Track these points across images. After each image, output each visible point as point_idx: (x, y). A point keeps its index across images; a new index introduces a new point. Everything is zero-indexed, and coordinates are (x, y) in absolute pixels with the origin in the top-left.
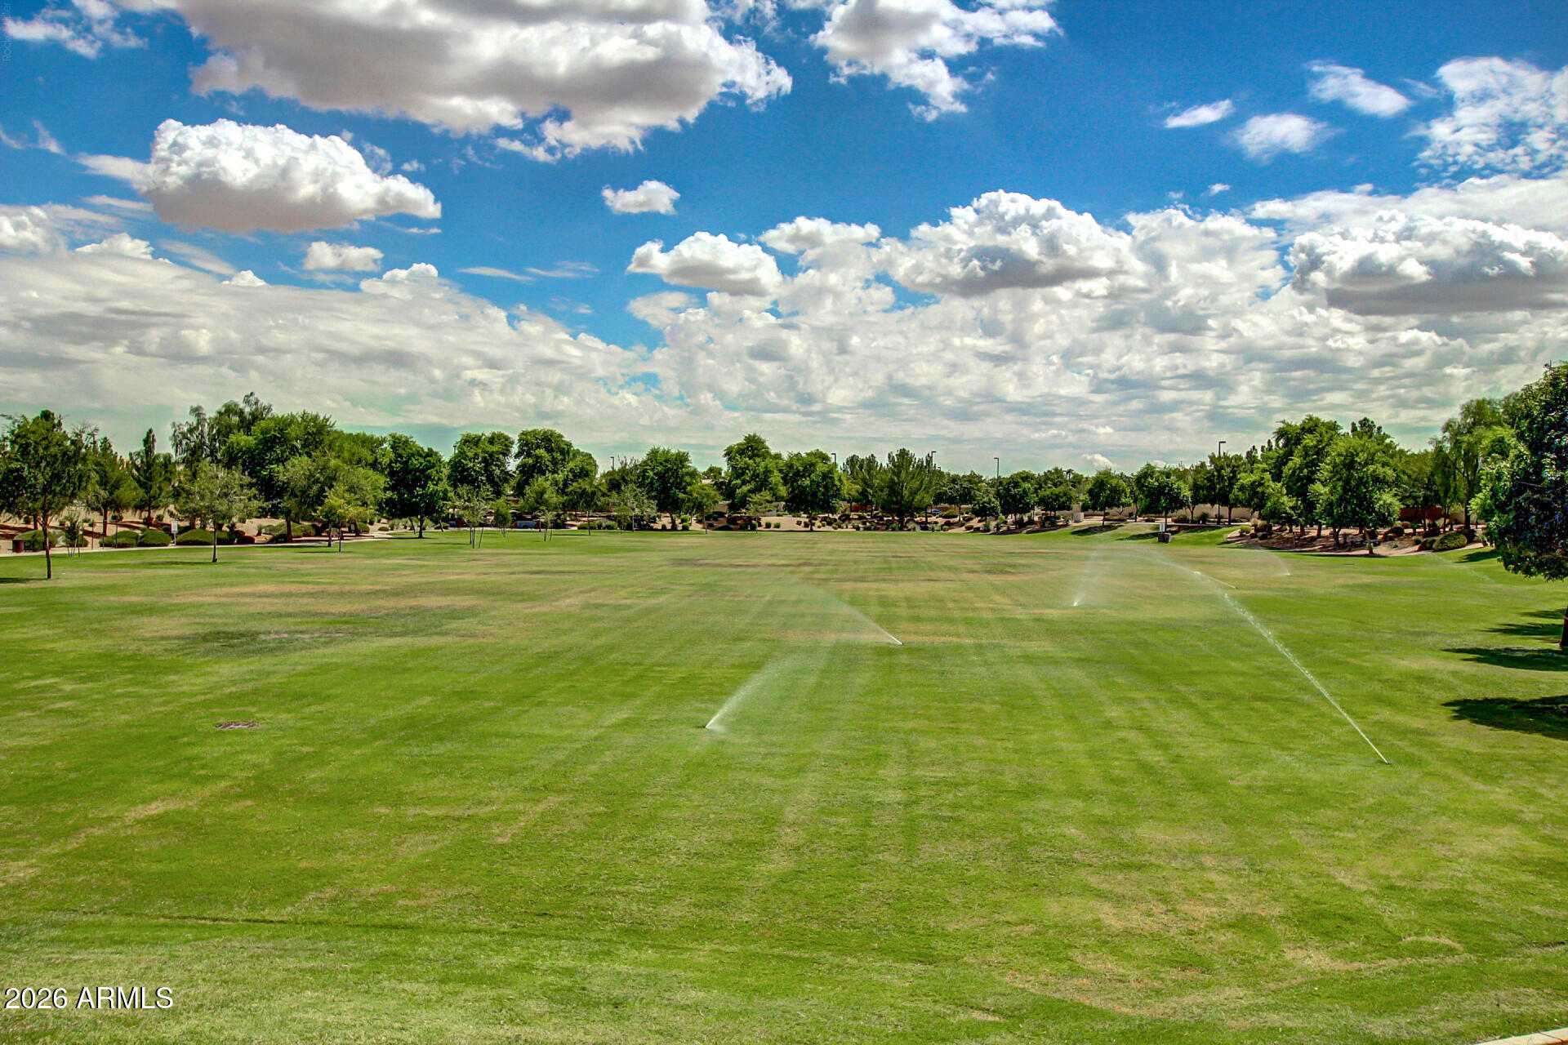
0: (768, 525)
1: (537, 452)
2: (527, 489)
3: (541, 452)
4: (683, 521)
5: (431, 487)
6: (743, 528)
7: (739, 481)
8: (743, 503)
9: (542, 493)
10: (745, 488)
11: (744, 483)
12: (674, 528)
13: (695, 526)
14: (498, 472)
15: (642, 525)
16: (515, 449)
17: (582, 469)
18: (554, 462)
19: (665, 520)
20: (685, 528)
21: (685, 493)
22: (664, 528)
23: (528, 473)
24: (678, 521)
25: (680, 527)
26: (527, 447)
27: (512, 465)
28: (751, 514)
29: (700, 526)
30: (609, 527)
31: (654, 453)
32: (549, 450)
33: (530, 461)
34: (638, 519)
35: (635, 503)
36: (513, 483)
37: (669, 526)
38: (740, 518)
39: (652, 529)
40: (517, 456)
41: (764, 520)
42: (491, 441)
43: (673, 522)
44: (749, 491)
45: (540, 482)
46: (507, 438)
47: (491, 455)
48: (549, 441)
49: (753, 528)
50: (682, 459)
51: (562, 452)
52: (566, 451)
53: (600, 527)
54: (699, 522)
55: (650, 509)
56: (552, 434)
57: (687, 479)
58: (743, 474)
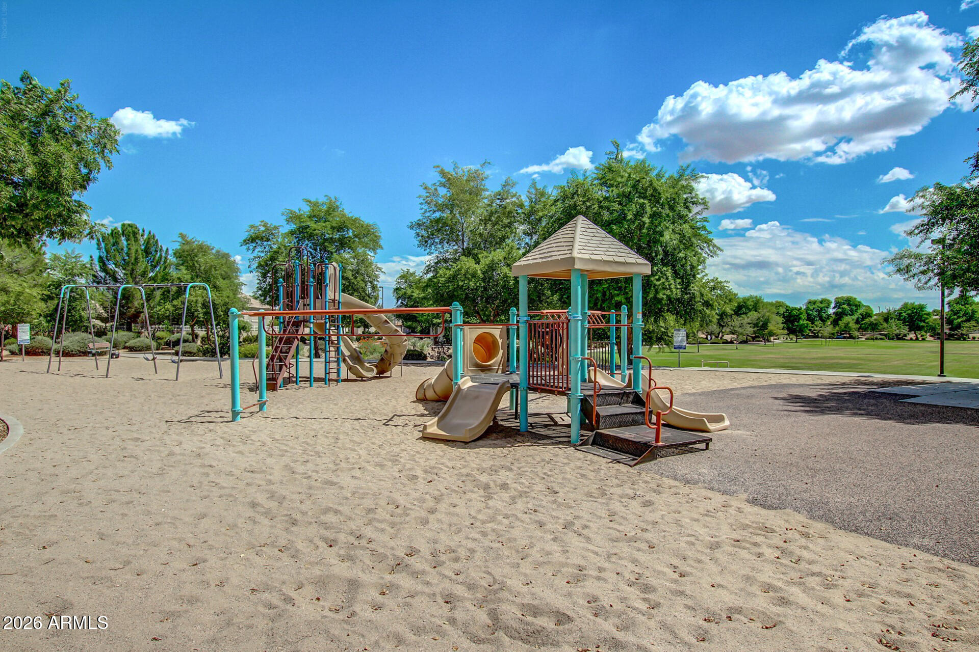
0: (974, 338)
1: (843, 306)
2: (840, 322)
3: (845, 306)
4: (922, 336)
5: (801, 322)
6: (957, 339)
7: (955, 317)
8: (959, 326)
9: (848, 323)
10: (959, 320)
11: (959, 317)
12: (917, 339)
13: (929, 338)
14: (824, 315)
15: (899, 338)
16: (833, 305)
17: (866, 313)
18: (851, 310)
19: (912, 335)
20: (923, 339)
21: (924, 322)
22: (911, 339)
23: (839, 316)
24: (919, 336)
25: (920, 339)
26: (838, 304)
27: (831, 311)
28: (964, 332)
29: (932, 339)
30: (881, 339)
31: (906, 304)
32: (849, 305)
33: (840, 310)
34: (897, 335)
35: (894, 327)
36: (831, 319)
37: (914, 338)
38: (956, 334)
39: (904, 339)
40: (834, 308)
41: (971, 336)
42: (821, 302)
43: (917, 336)
44: (962, 321)
45: (847, 319)
46: (828, 301)
47: (821, 309)
48: (849, 301)
49: (964, 339)
50: (922, 307)
51: (856, 306)
52: (858, 306)
53: (876, 339)
54: (931, 336)
55: (904, 330)
56: (851, 298)
57: (925, 316)
58: (958, 313)
